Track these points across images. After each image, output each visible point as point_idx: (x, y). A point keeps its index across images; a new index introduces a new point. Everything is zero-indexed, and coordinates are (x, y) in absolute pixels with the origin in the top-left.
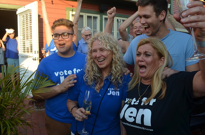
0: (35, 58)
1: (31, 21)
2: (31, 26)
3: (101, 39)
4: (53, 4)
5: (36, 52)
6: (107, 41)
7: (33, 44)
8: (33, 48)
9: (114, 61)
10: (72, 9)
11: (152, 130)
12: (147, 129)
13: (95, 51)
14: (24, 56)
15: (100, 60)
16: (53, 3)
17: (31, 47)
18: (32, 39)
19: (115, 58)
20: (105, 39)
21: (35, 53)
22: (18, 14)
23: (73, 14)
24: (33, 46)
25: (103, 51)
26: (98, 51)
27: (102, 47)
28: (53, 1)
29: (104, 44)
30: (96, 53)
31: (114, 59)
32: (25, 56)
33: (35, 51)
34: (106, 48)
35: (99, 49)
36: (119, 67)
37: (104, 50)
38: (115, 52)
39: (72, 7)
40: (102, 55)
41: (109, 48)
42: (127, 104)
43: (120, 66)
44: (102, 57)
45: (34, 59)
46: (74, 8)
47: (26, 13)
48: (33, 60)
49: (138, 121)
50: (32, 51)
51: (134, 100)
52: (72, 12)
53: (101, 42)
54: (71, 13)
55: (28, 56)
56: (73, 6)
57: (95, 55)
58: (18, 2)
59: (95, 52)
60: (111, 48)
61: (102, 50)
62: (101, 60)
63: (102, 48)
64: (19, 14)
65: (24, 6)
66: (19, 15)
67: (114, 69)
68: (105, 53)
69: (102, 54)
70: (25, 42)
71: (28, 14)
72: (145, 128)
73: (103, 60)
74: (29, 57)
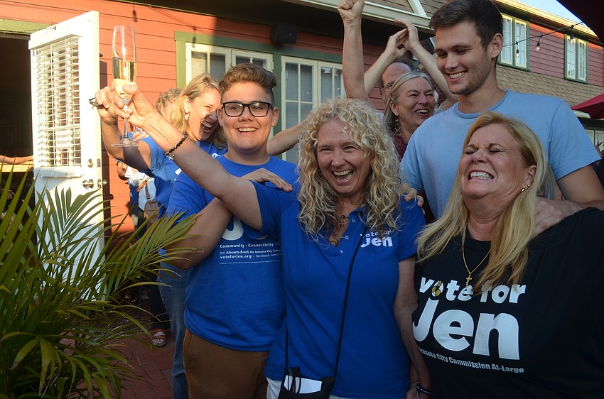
0: (91, 180)
1: (76, 71)
2: (77, 83)
3: (346, 119)
4: (136, 20)
5: (95, 162)
6: (361, 123)
7: (82, 138)
8: (83, 151)
9: (375, 174)
10: (193, 36)
11: (522, 370)
12: (508, 369)
13: (328, 148)
14: (52, 175)
15: (340, 172)
16: (136, 18)
17: (78, 148)
18: (82, 124)
19: (380, 168)
20: (355, 119)
21: (91, 166)
22: (33, 49)
23: (194, 50)
24: (82, 144)
25: (351, 149)
26: (337, 151)
27: (350, 141)
28: (137, 13)
29: (353, 133)
30: (330, 155)
31: (376, 170)
32: (56, 176)
33: (90, 161)
34: (359, 144)
35: (340, 145)
36: (389, 190)
37: (351, 147)
38: (381, 152)
39: (193, 30)
40: (346, 161)
41: (365, 141)
42: (433, 298)
43: (391, 186)
44: (347, 166)
45: (86, 183)
46: (198, 34)
47: (60, 47)
48: (85, 186)
49: (481, 348)
50: (79, 161)
51: (453, 286)
52: (193, 47)
53: (345, 128)
54: (189, 48)
55: (66, 174)
56: (195, 28)
57: (329, 161)
58: (30, 13)
59: (328, 151)
60: (372, 142)
61: (349, 148)
62: (342, 174)
63: (350, 143)
64: (37, 48)
65: (54, 26)
66: (35, 51)
67: (376, 196)
68: (354, 157)
69: (346, 159)
70: (57, 133)
71: (68, 49)
72: (500, 366)
73: (347, 172)
74: (71, 178)
